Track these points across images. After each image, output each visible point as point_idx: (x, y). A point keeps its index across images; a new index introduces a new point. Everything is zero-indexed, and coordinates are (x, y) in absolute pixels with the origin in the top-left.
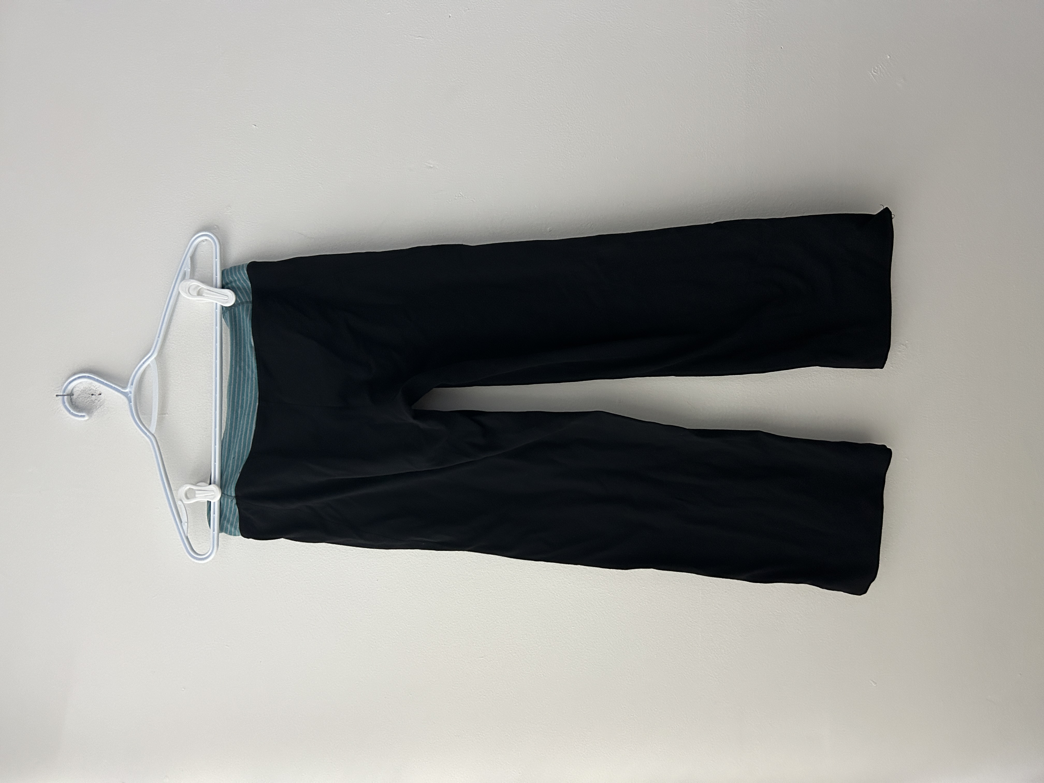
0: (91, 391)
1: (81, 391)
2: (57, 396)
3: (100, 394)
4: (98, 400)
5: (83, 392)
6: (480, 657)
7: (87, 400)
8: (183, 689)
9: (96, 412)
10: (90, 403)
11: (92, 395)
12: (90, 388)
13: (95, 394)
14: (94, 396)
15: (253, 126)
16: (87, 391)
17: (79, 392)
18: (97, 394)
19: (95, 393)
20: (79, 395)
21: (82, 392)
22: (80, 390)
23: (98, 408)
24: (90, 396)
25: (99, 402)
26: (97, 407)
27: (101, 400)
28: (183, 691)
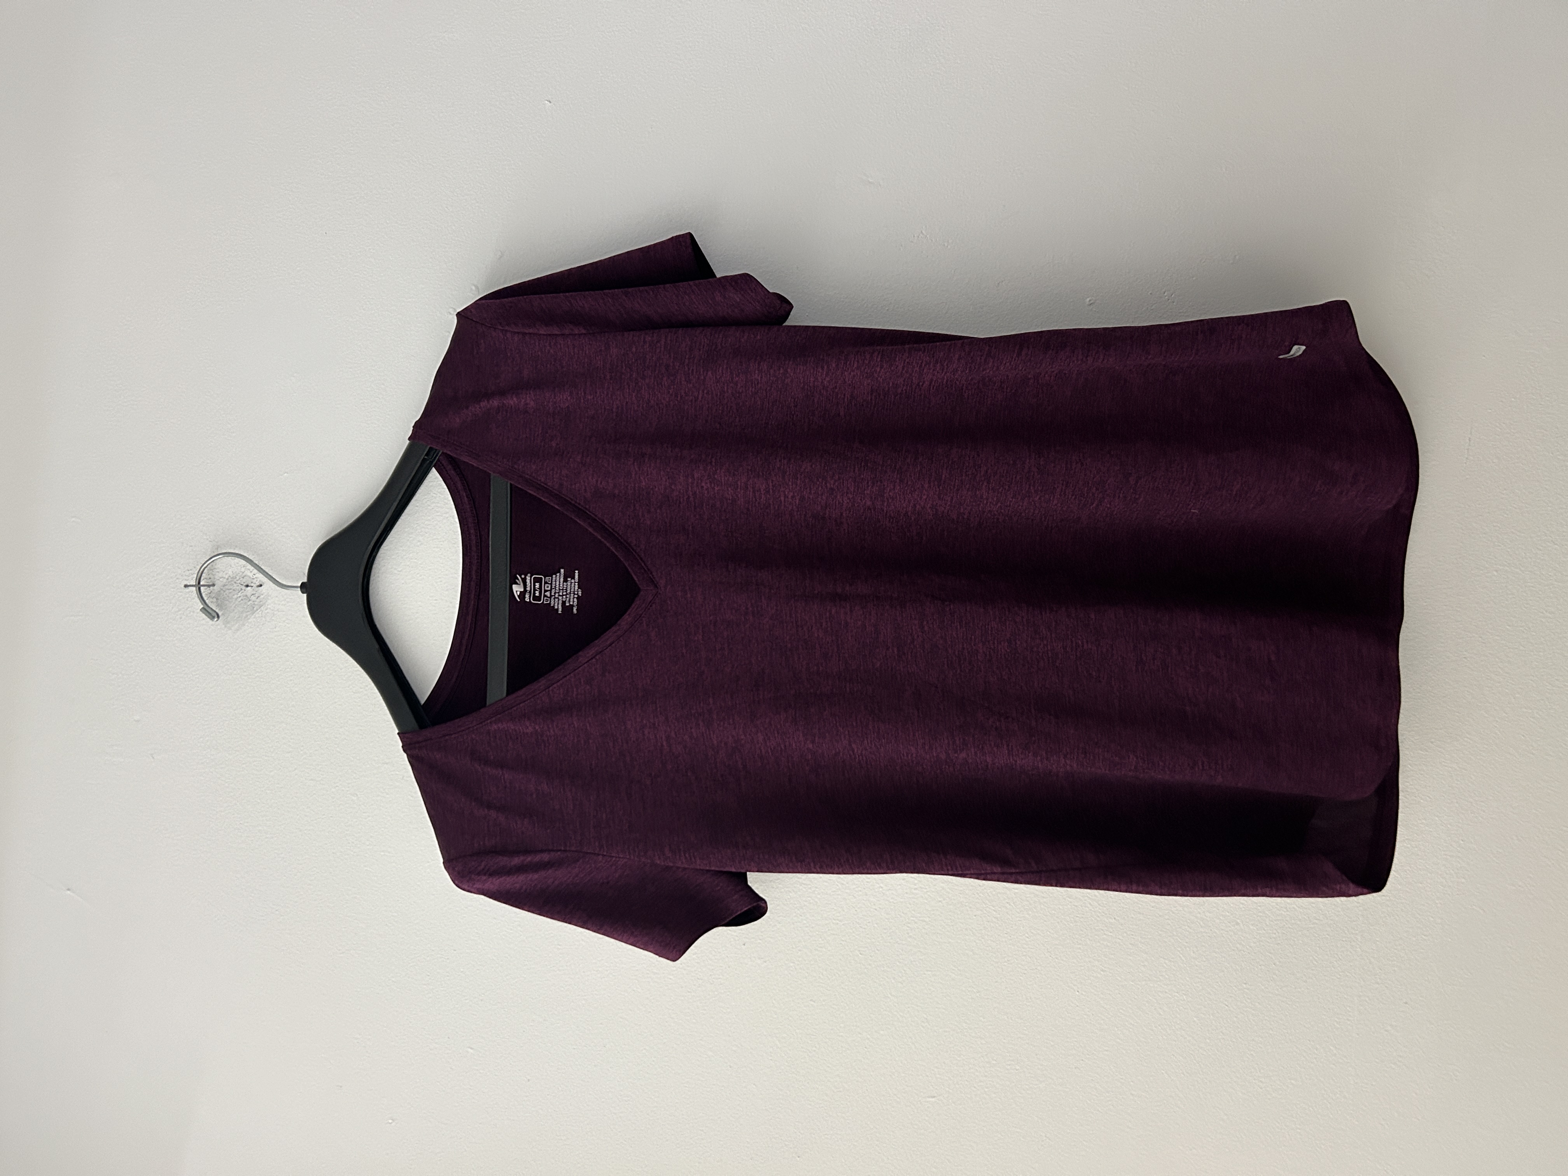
0: (244, 580)
1: (228, 579)
2: (186, 586)
3: (261, 586)
4: (257, 595)
5: (231, 581)
6: (929, 1097)
7: (239, 595)
8: (390, 1121)
9: (253, 617)
10: (242, 600)
11: (247, 586)
12: (244, 574)
13: (252, 585)
14: (249, 588)
15: (546, 102)
16: (238, 578)
17: (225, 580)
18: (255, 585)
19: (252, 582)
20: (224, 586)
21: (230, 579)
22: (227, 577)
23: (257, 610)
24: (244, 588)
25: (258, 600)
26: (255, 609)
27: (262, 596)
28: (391, 1123)
